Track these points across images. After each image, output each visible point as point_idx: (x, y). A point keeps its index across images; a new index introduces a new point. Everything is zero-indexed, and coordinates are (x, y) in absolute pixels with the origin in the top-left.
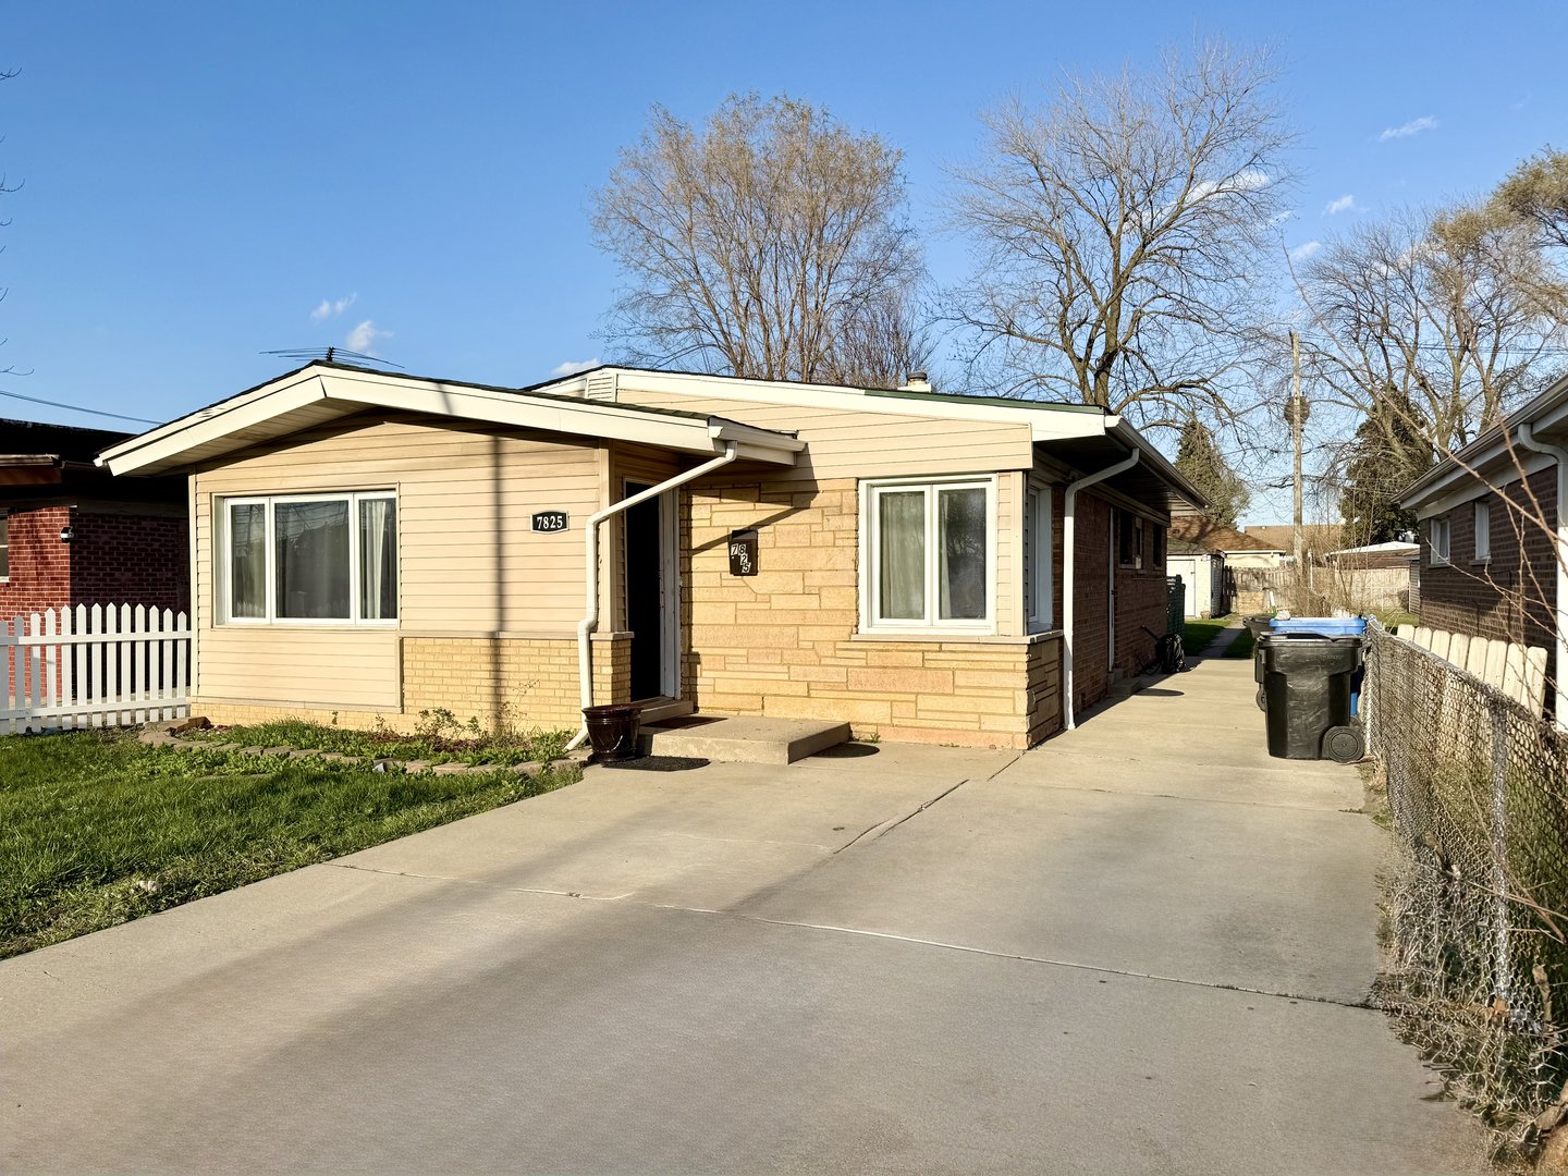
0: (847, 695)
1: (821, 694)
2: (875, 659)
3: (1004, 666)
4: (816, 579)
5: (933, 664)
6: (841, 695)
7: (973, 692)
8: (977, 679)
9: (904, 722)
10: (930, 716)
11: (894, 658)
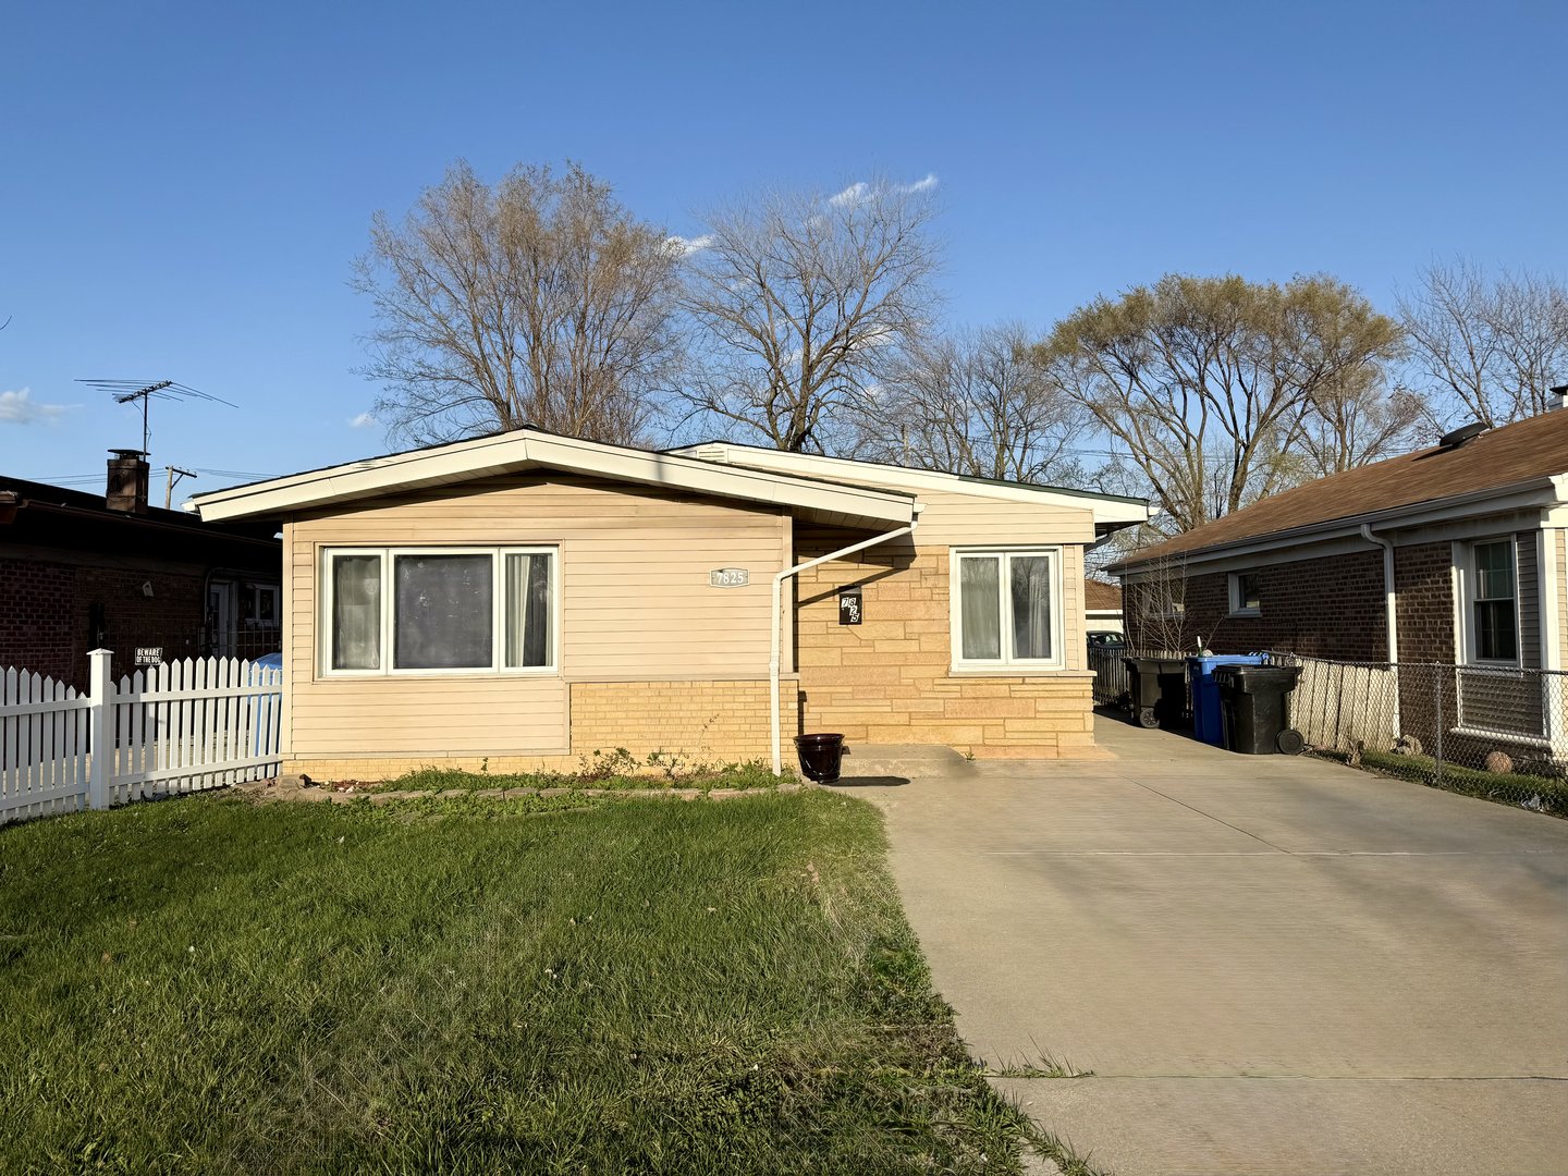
0: (944, 722)
1: (922, 722)
2: (969, 692)
3: (1075, 694)
4: (916, 627)
5: (1019, 695)
6: (937, 722)
7: (1051, 715)
8: (1052, 705)
9: (996, 742)
10: (1016, 735)
11: (985, 690)
